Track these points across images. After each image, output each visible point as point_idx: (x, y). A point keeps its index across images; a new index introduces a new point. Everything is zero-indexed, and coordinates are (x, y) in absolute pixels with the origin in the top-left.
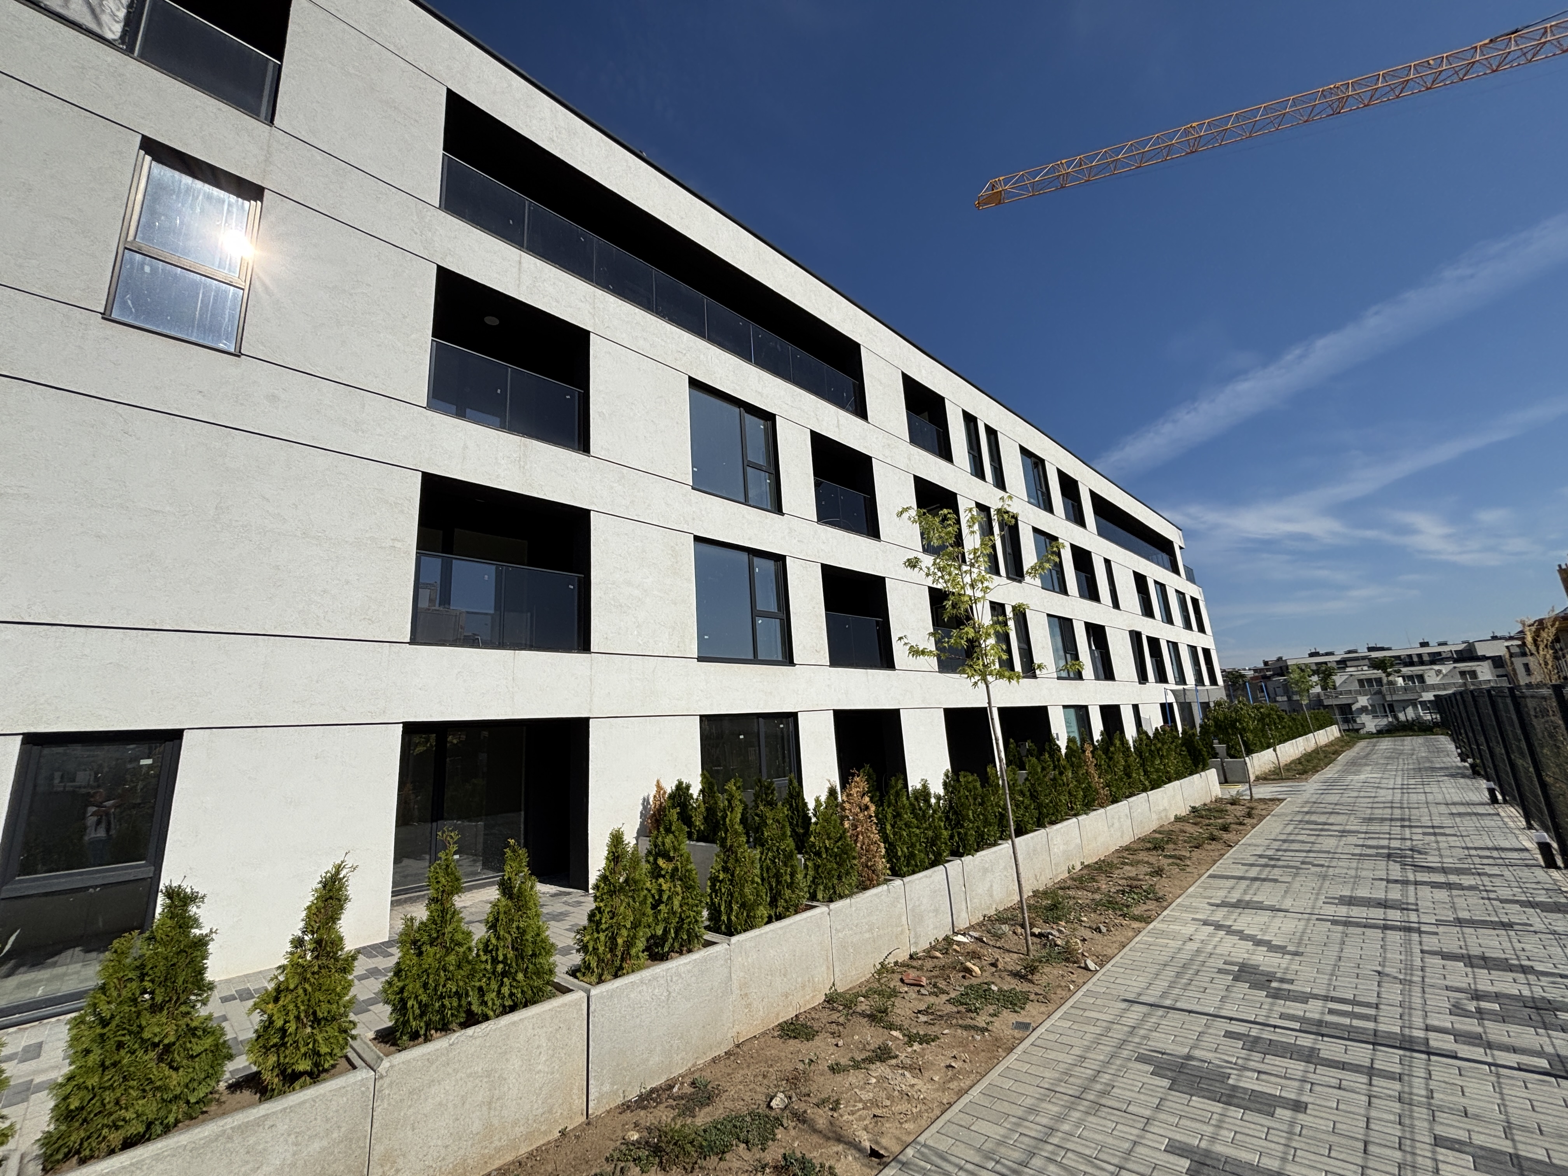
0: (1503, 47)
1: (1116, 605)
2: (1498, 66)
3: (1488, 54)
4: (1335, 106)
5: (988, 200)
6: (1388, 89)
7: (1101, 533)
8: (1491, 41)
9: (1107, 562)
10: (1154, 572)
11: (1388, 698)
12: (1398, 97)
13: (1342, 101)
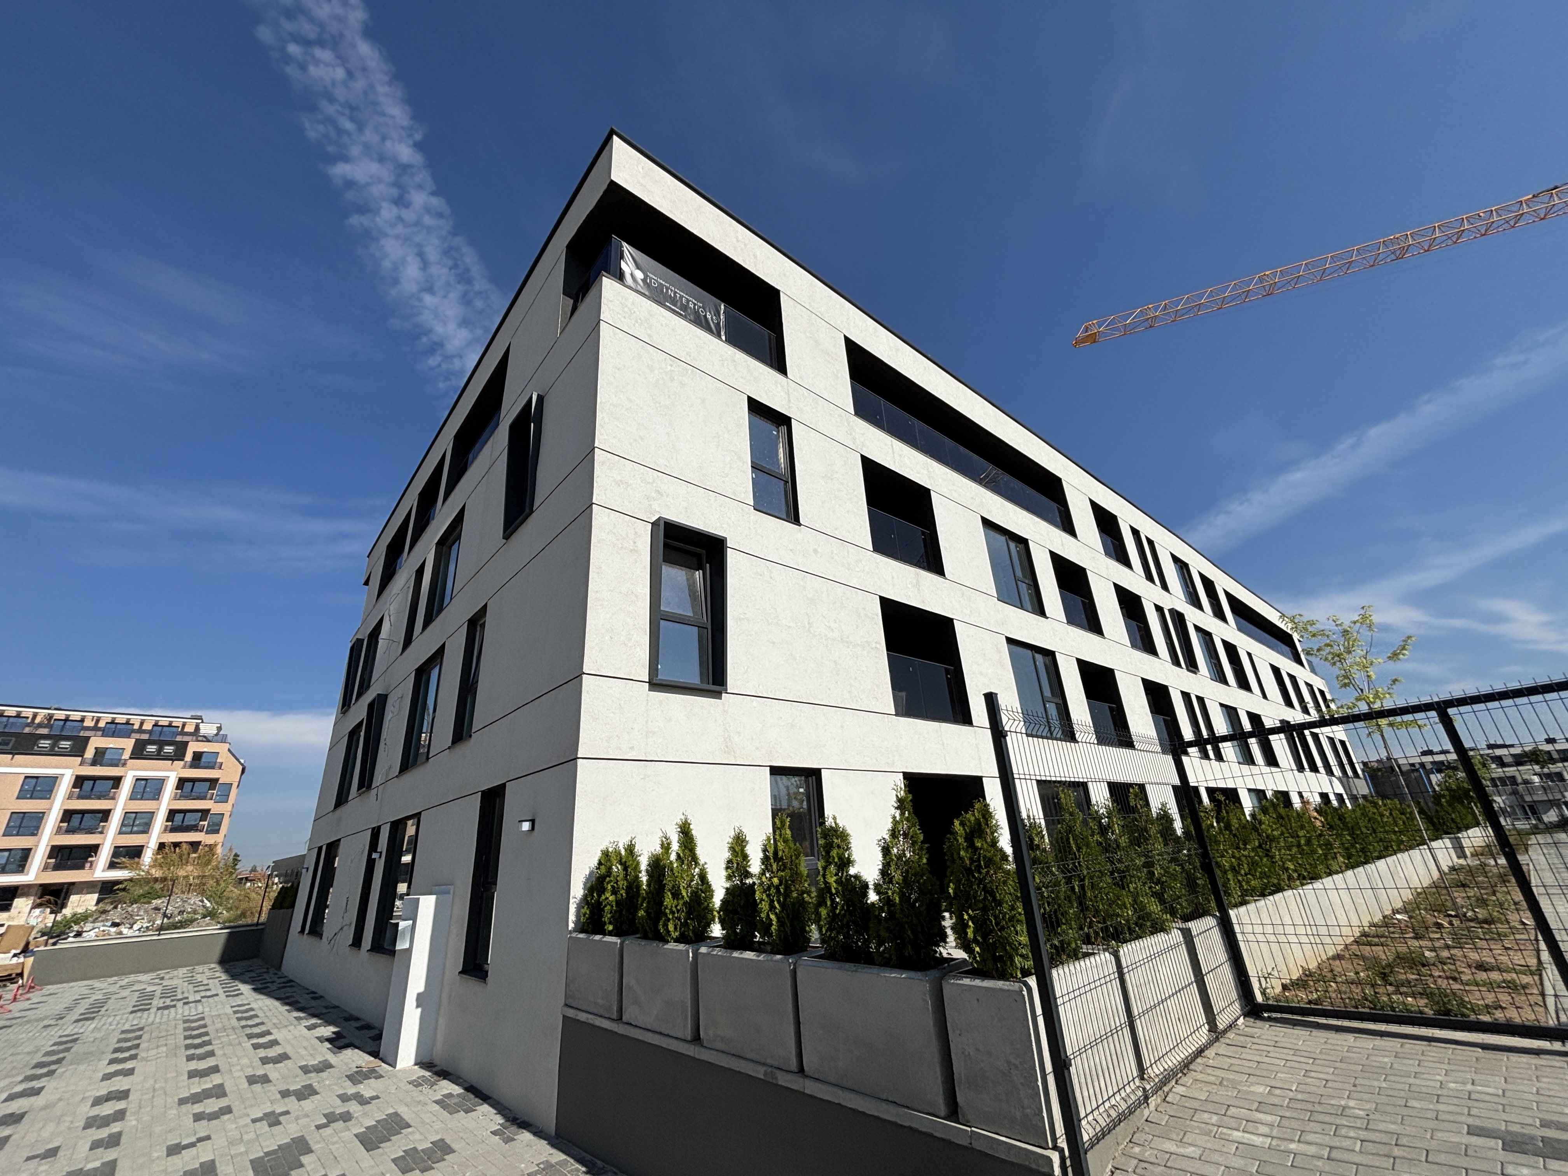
0: (1546, 201)
1: (1265, 696)
2: (1546, 215)
3: (1535, 206)
4: (1398, 253)
5: (1084, 340)
6: (1445, 238)
7: (1240, 629)
8: (1534, 196)
9: (1249, 655)
10: (1287, 666)
11: (1528, 798)
12: (1455, 243)
13: (1405, 250)
